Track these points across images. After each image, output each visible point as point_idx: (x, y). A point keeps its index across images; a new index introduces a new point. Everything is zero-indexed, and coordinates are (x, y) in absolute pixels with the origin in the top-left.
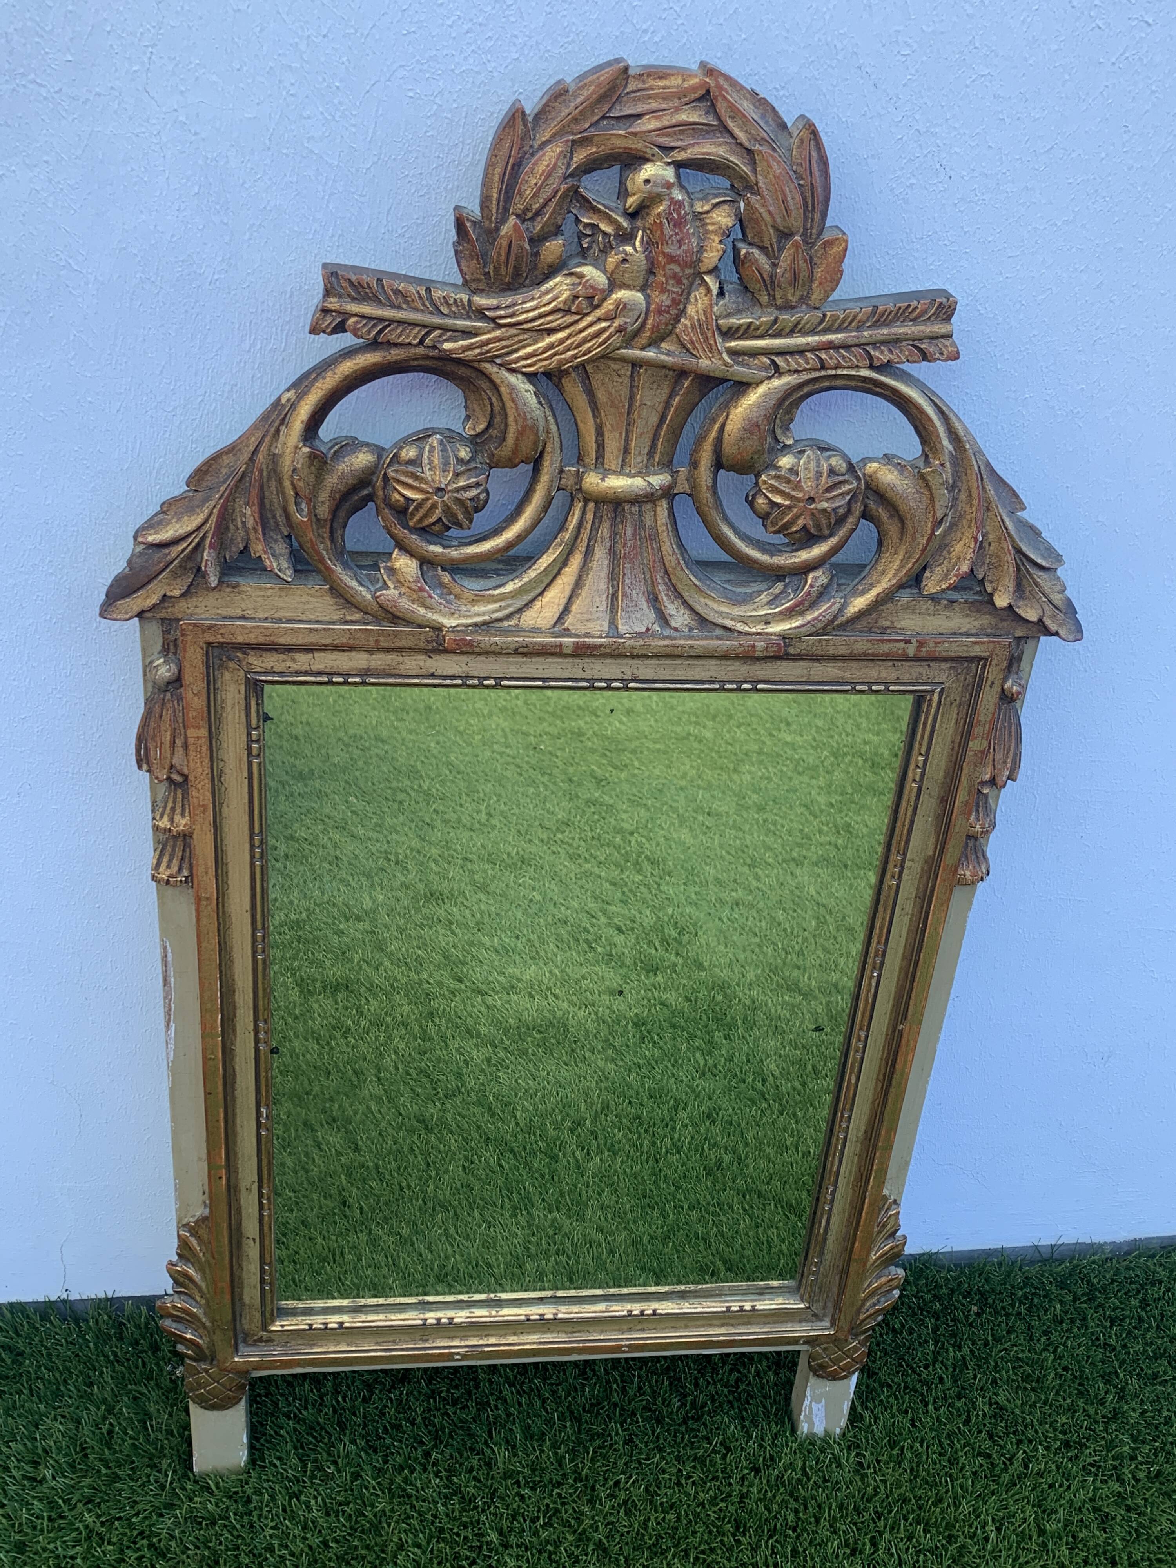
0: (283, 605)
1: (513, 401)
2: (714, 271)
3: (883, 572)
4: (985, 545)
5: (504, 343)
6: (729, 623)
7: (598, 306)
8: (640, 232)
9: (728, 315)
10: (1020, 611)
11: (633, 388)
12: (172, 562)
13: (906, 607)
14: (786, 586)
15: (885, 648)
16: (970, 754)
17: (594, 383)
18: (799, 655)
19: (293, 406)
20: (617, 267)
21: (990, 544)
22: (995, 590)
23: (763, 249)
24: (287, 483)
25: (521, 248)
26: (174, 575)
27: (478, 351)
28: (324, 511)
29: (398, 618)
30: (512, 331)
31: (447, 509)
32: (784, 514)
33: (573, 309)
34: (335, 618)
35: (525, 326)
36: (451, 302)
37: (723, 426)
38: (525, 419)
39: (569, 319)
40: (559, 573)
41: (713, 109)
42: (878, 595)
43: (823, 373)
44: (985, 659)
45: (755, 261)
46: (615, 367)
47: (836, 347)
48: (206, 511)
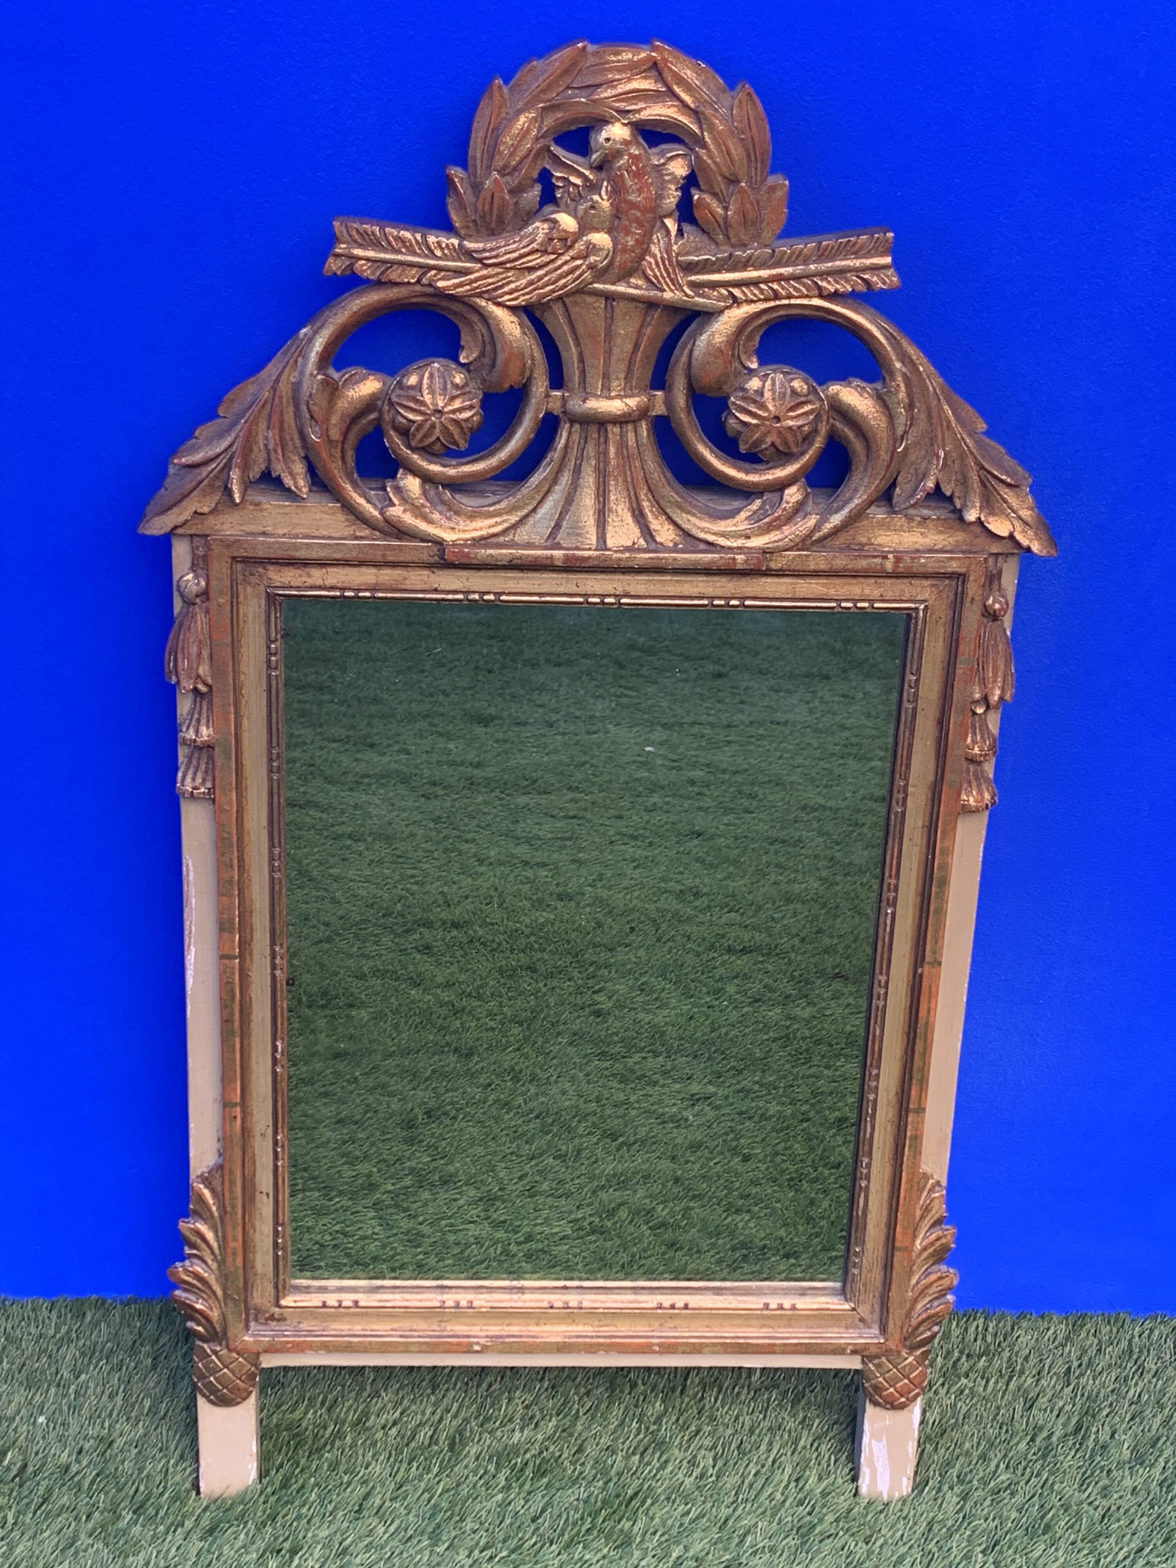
0: (298, 522)
1: (500, 331)
2: (672, 214)
3: (856, 490)
4: (950, 462)
5: (490, 280)
6: (711, 538)
7: (571, 247)
8: (605, 183)
9: (688, 253)
10: (990, 527)
11: (608, 319)
12: (201, 482)
13: (882, 525)
14: (764, 503)
15: (863, 563)
16: (959, 673)
17: (573, 315)
18: (780, 570)
19: (310, 340)
20: (586, 213)
21: (954, 462)
22: (964, 505)
23: (714, 195)
24: (304, 408)
25: (503, 198)
26: (204, 494)
27: (468, 287)
28: (335, 434)
29: (402, 532)
30: (498, 270)
31: (445, 430)
32: (753, 432)
33: (550, 249)
34: (347, 534)
35: (508, 265)
36: (444, 245)
37: (691, 351)
38: (512, 348)
40: (548, 491)
41: (661, 78)
42: (851, 511)
43: (778, 303)
44: (964, 575)
45: (708, 206)
46: (590, 299)
47: (787, 279)
48: (233, 435)
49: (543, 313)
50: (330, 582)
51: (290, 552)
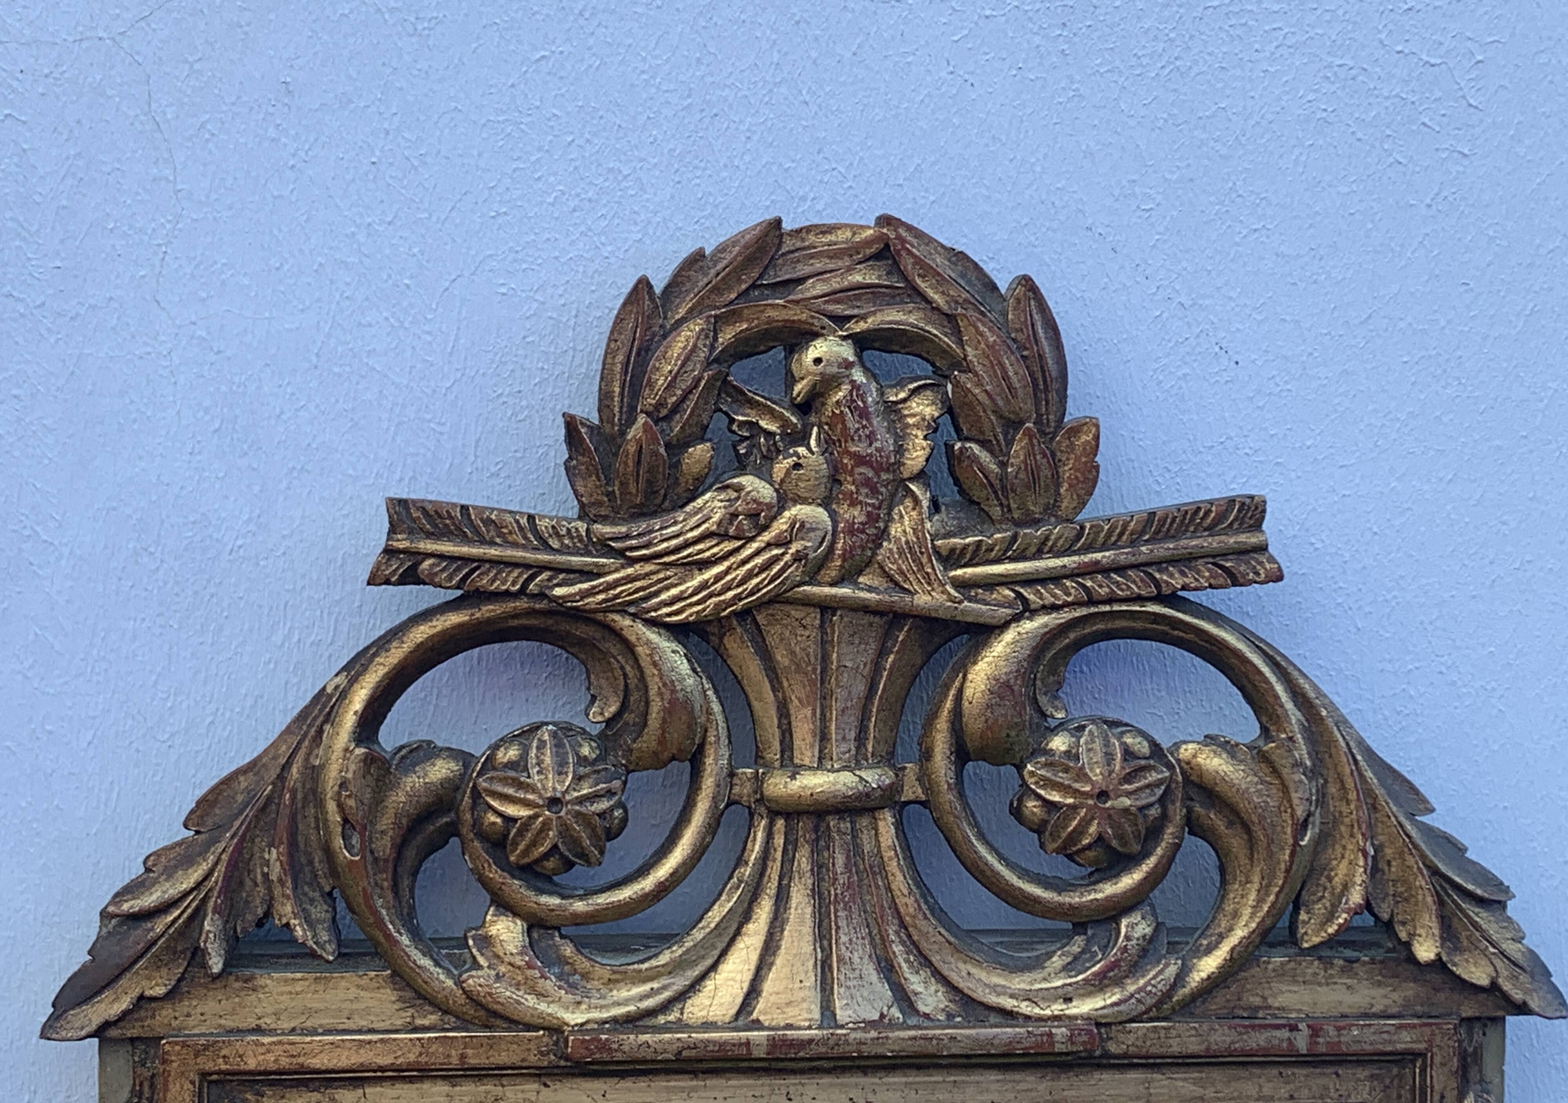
0: (320, 1006)
1: (655, 664)
2: (920, 476)
3: (1236, 915)
4: (1382, 865)
5: (639, 584)
6: (1008, 1003)
7: (766, 528)
8: (815, 429)
9: (948, 535)
10: (1458, 971)
11: (825, 644)
12: (155, 942)
13: (1281, 973)
14: (1088, 941)
15: (1257, 1040)
17: (769, 639)
18: (1125, 1056)
19: (344, 694)
20: (788, 473)
21: (1389, 863)
22: (1412, 935)
23: (984, 444)
24: (331, 806)
25: (656, 454)
26: (158, 963)
27: (602, 597)
28: (384, 846)
29: (495, 1014)
30: (649, 568)
31: (565, 831)
32: (1068, 819)
33: (732, 531)
34: (399, 1023)
35: (666, 559)
36: (564, 532)
37: (961, 691)
38: (673, 691)
39: (728, 546)
40: (738, 933)
41: (896, 269)
42: (1233, 949)
43: (1093, 610)
44: (1422, 1055)
45: (975, 459)
46: (797, 613)
47: (1105, 570)
48: (211, 858)
49: (721, 639)
51: (301, 1060)
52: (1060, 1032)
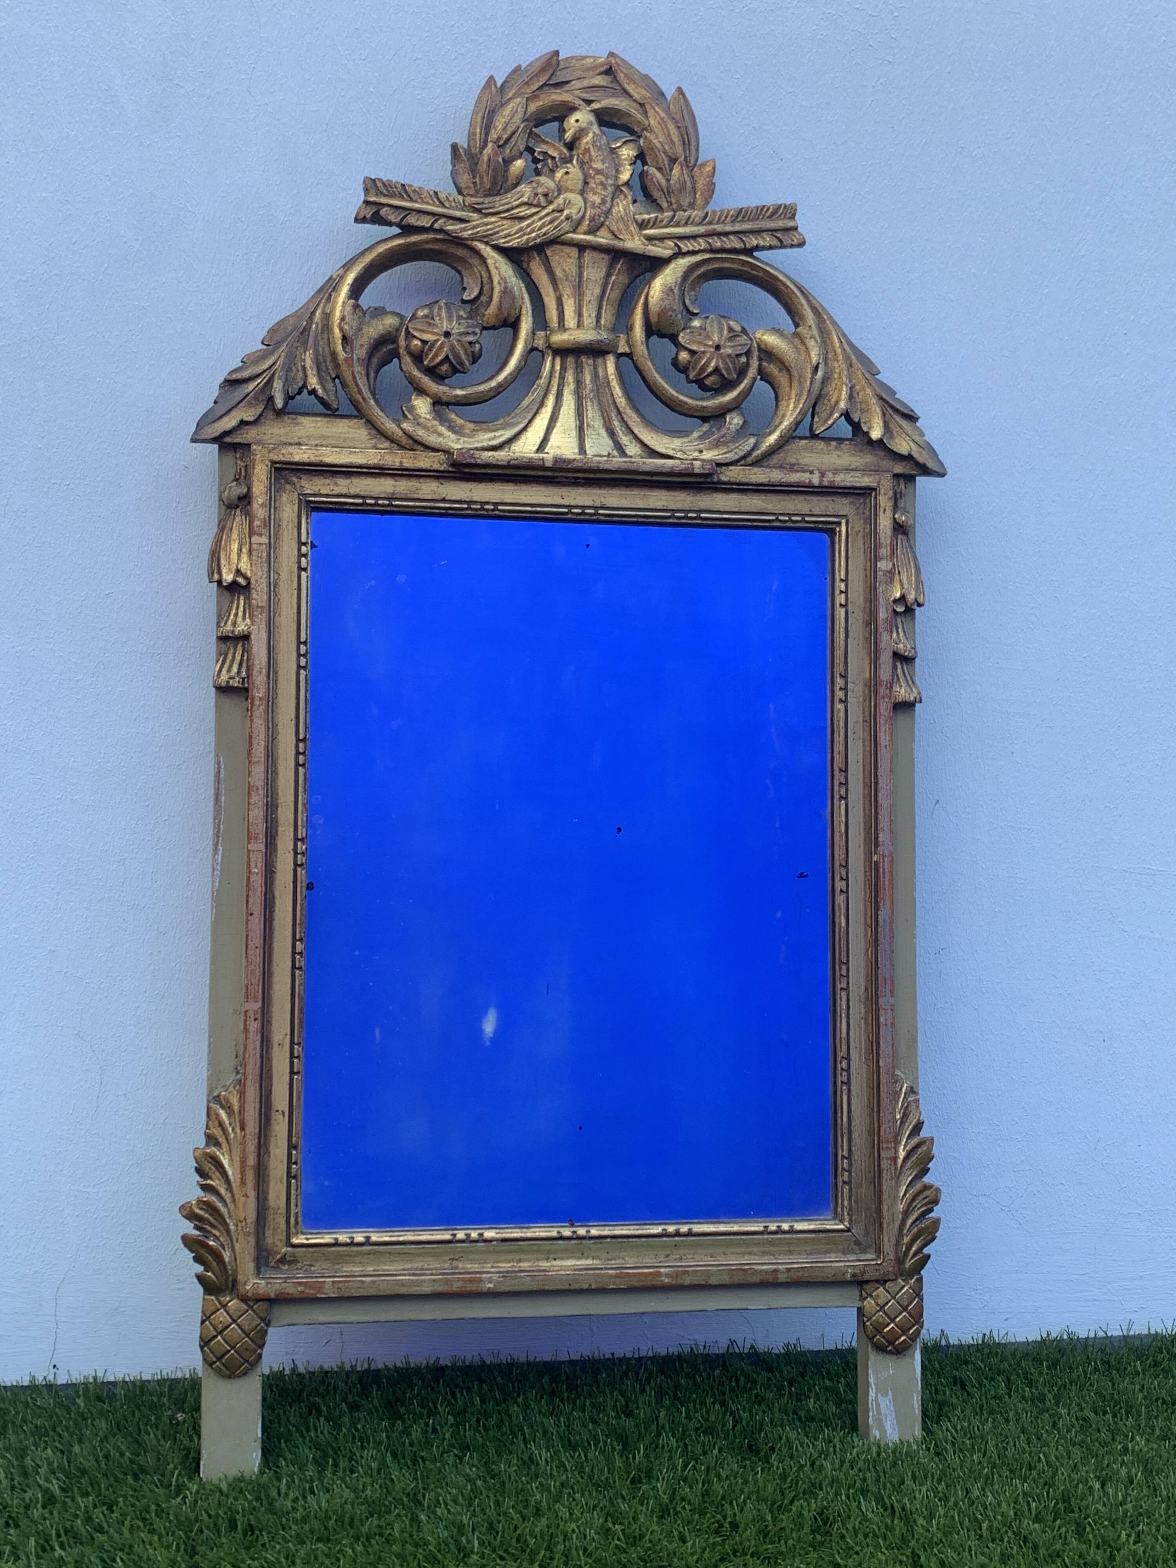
0: (330, 434)
1: (497, 268)
2: (627, 184)
3: (783, 416)
4: (855, 395)
6: (669, 451)
7: (551, 202)
8: (576, 156)
9: (641, 214)
10: (892, 445)
11: (580, 267)
12: (248, 395)
13: (805, 449)
14: (711, 425)
15: (795, 478)
16: (880, 574)
17: (552, 264)
18: (728, 484)
19: (342, 278)
20: (562, 177)
21: (858, 394)
22: (870, 428)
23: (659, 169)
24: (337, 331)
25: (498, 164)
26: (250, 405)
27: (470, 232)
28: (363, 352)
29: (416, 442)
30: (493, 219)
31: (452, 348)
32: (700, 358)
33: (535, 203)
34: (369, 445)
35: (502, 215)
36: (451, 199)
37: (648, 293)
38: (506, 282)
39: (534, 210)
40: (537, 412)
41: (615, 79)
42: (781, 432)
43: (713, 255)
44: (875, 489)
45: (653, 176)
46: (567, 250)
47: (719, 234)
48: (276, 355)
49: (528, 264)
50: (353, 491)
51: (321, 458)
52: (697, 464)
